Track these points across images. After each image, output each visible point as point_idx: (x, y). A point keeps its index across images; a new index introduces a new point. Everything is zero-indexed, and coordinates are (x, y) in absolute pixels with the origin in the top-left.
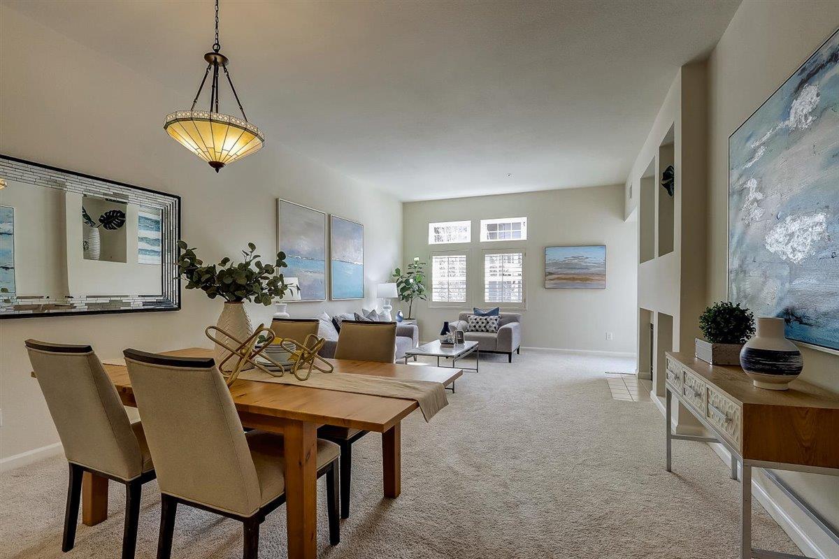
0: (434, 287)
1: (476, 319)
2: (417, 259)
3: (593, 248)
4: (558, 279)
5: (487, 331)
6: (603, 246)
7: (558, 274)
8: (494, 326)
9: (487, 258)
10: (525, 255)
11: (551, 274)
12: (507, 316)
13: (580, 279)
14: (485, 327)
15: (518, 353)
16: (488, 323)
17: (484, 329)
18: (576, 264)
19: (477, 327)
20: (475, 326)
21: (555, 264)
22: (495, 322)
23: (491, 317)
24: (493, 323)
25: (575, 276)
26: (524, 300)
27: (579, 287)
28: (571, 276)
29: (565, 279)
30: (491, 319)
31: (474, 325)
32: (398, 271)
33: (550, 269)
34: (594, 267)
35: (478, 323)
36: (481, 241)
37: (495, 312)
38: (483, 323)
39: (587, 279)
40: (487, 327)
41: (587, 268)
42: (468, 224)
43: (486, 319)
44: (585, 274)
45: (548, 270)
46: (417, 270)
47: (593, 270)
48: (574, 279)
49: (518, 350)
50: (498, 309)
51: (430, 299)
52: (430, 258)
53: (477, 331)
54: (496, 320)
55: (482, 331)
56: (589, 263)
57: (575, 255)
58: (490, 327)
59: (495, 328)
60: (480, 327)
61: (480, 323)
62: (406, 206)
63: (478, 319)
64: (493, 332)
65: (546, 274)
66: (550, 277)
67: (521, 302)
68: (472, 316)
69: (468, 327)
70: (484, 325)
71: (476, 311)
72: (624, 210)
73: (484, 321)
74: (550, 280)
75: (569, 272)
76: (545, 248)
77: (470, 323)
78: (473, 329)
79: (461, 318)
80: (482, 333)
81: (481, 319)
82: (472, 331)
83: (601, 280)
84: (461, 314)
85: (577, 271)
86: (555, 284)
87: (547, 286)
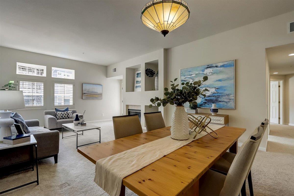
5: (69, 118)
6: (101, 85)
7: (87, 94)
9: (56, 85)
10: (74, 86)
11: (84, 94)
14: (67, 116)
16: (68, 114)
17: (67, 117)
19: (63, 116)
20: (62, 117)
31: (61, 116)
40: (68, 116)
45: (83, 92)
50: (68, 108)
52: (18, 82)
53: (63, 118)
55: (66, 118)
60: (65, 116)
61: (64, 115)
65: (83, 94)
66: (84, 95)
67: (72, 105)
68: (58, 112)
69: (58, 117)
70: (67, 115)
71: (57, 110)
72: (107, 74)
73: (66, 114)
74: (84, 96)
75: (91, 93)
76: (82, 84)
77: (59, 115)
78: (61, 118)
79: (47, 113)
80: (66, 119)
81: (64, 113)
82: (61, 119)
83: (101, 96)
84: (46, 112)
85: (94, 93)
86: (86, 97)
87: (83, 98)
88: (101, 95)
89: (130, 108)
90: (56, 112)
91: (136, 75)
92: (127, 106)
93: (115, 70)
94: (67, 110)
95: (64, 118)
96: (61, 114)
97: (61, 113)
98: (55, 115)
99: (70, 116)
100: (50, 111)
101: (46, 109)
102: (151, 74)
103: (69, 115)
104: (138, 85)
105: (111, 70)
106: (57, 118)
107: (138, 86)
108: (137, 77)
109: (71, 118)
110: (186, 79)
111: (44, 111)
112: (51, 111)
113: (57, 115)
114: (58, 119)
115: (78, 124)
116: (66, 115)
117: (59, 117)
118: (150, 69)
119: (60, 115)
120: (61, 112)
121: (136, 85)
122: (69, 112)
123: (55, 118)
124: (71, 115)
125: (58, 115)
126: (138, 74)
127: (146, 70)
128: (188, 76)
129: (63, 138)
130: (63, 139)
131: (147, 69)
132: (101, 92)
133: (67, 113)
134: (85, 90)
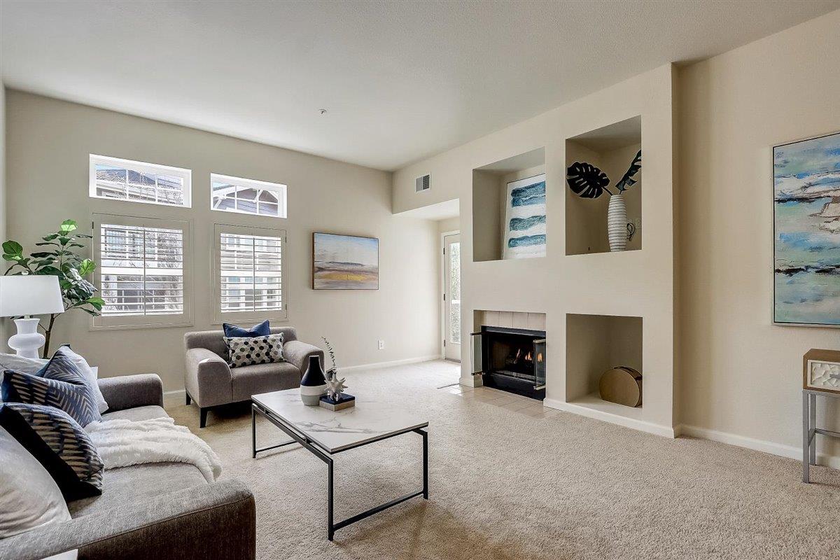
5: (272, 361)
6: (374, 239)
7: (328, 270)
9: (225, 239)
10: (285, 240)
11: (321, 269)
14: (267, 354)
16: (271, 347)
17: (266, 358)
19: (253, 356)
20: (248, 356)
27: (352, 287)
30: (273, 340)
31: (246, 353)
33: (320, 263)
35: (252, 349)
36: (211, 210)
40: (271, 354)
45: (316, 265)
50: (266, 324)
53: (254, 363)
54: (279, 340)
55: (263, 362)
60: (258, 355)
61: (257, 349)
65: (315, 269)
66: (320, 273)
67: (280, 309)
68: (235, 339)
69: (234, 359)
70: (264, 351)
71: (230, 329)
72: (393, 202)
73: (264, 345)
74: (320, 277)
75: (342, 267)
76: (313, 234)
77: (237, 351)
78: (247, 360)
79: (195, 343)
80: (263, 365)
81: (256, 342)
82: (244, 365)
83: (374, 279)
84: (189, 337)
85: (350, 267)
86: (327, 283)
87: (316, 286)
88: (374, 272)
89: (490, 322)
90: (226, 339)
91: (510, 198)
92: (479, 314)
93: (426, 182)
94: (263, 330)
95: (257, 359)
96: (245, 347)
97: (246, 343)
98: (224, 351)
99: (276, 353)
100: (206, 332)
101: (190, 327)
102: (593, 185)
103: (275, 348)
104: (519, 233)
105: (408, 184)
106: (228, 359)
107: (518, 239)
108: (515, 203)
109: (281, 361)
110: (810, 190)
111: (186, 335)
112: (209, 332)
113: (230, 351)
114: (234, 366)
115: (321, 399)
116: (262, 348)
117: (238, 358)
118: (585, 165)
119: (242, 350)
120: (244, 339)
121: (509, 234)
122: (271, 336)
123: (224, 361)
124: (280, 350)
125: (233, 351)
126: (516, 193)
127: (571, 171)
128: (831, 176)
129: (255, 452)
130: (254, 457)
131: (577, 165)
132: (375, 264)
133: (265, 341)
134: (323, 256)
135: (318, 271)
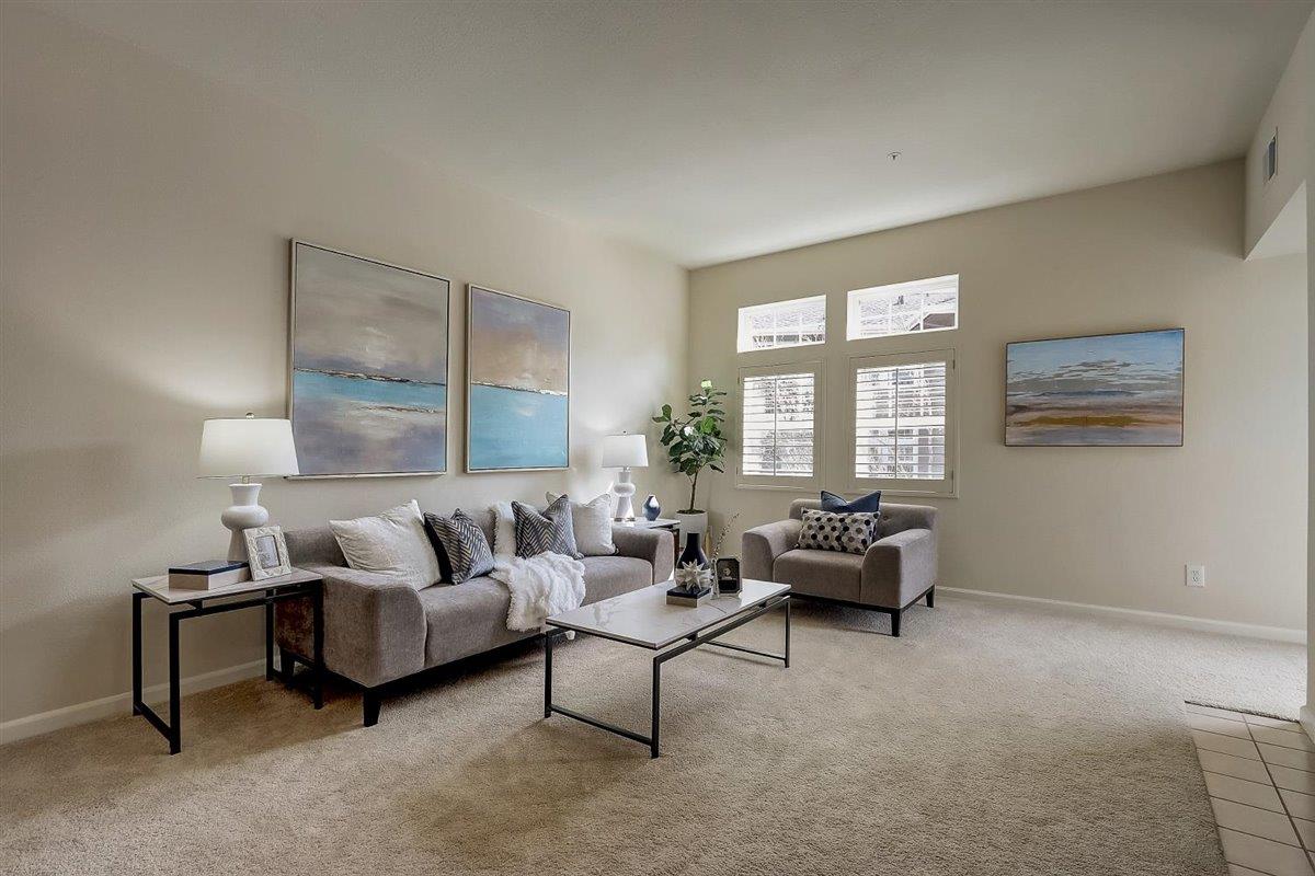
0: (746, 442)
1: (818, 519)
2: (706, 384)
3: (1142, 338)
4: (1041, 421)
5: (844, 550)
6: (1175, 331)
7: (1041, 410)
8: (861, 537)
9: (862, 376)
10: (952, 366)
11: (1020, 409)
12: (899, 512)
13: (1106, 421)
14: (838, 539)
15: (930, 604)
16: (846, 529)
17: (835, 544)
18: (1094, 382)
19: (820, 537)
20: (814, 537)
21: (1034, 384)
22: (864, 527)
23: (857, 515)
24: (859, 531)
25: (1091, 414)
26: (951, 475)
27: (1098, 442)
28: (1080, 414)
29: (1061, 421)
30: (855, 521)
31: (812, 532)
32: (667, 410)
33: (1020, 398)
34: (1148, 387)
35: (822, 528)
36: (848, 339)
37: (869, 503)
38: (834, 529)
39: (1123, 422)
40: (844, 539)
41: (1127, 391)
42: (820, 301)
43: (842, 520)
44: (1118, 407)
45: (1012, 400)
46: (709, 406)
47: (1143, 396)
48: (1086, 421)
49: (930, 596)
50: (877, 496)
51: (739, 470)
52: (740, 382)
53: (820, 548)
54: (867, 523)
55: (832, 549)
56: (1132, 377)
57: (1092, 360)
58: (851, 539)
59: (864, 542)
60: (826, 538)
61: (828, 529)
62: (694, 276)
63: (824, 520)
64: (857, 552)
65: (1008, 411)
66: (1019, 416)
67: (943, 477)
70: (836, 534)
73: (838, 524)
74: (1020, 424)
76: (1005, 346)
78: (811, 542)
80: (830, 553)
81: (830, 518)
87: (1011, 440)
93: (1271, 158)
95: (823, 544)
114: (799, 547)
120: (818, 513)
134: (1025, 385)
135: (1015, 412)
